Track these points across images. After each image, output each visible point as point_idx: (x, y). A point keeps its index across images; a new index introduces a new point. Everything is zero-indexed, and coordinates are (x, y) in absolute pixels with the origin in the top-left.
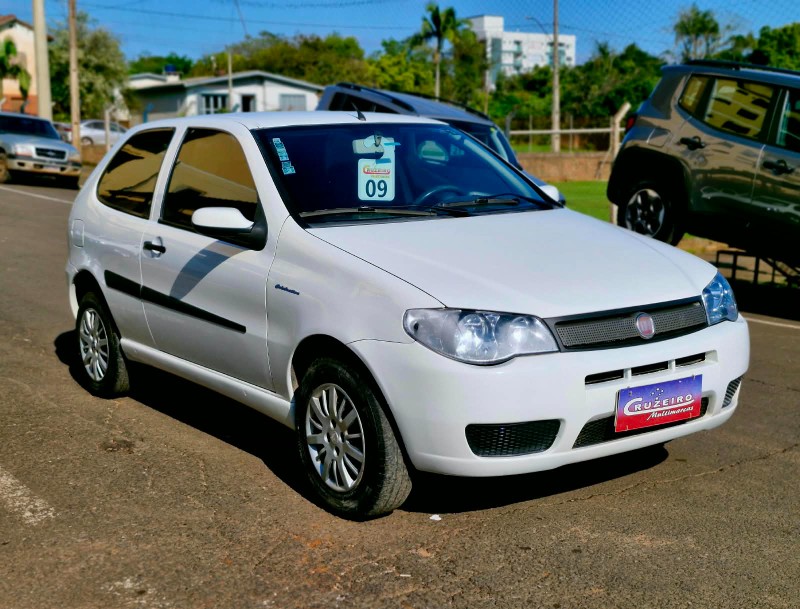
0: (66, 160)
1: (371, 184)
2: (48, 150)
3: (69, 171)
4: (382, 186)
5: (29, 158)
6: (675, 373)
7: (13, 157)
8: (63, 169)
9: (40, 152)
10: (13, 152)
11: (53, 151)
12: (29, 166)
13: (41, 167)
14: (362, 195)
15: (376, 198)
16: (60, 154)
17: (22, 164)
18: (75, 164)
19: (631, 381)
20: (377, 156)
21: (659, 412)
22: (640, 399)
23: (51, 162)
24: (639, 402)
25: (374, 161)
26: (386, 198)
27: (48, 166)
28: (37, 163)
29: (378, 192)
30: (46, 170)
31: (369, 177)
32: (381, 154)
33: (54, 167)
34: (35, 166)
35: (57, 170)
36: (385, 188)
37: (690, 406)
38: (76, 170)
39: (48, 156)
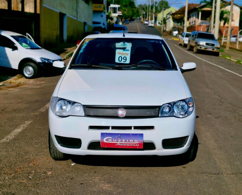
0: (215, 47)
1: (120, 58)
2: (209, 44)
3: (215, 50)
4: (125, 58)
5: (203, 46)
6: (133, 131)
7: (199, 45)
8: (213, 50)
9: (207, 44)
10: (199, 44)
11: (211, 44)
12: (203, 48)
13: (206, 49)
14: (117, 61)
15: (122, 62)
16: (213, 45)
17: (201, 48)
18: (218, 48)
19: (110, 131)
20: (124, 49)
21: (120, 144)
22: (111, 138)
23: (210, 47)
24: (111, 139)
25: (122, 50)
26: (126, 62)
27: (209, 49)
28: (205, 47)
29: (123, 60)
30: (208, 50)
31: (120, 55)
32: (126, 48)
33: (211, 49)
34: (205, 48)
35: (211, 50)
36: (126, 59)
37: (138, 144)
38: (217, 50)
39: (209, 45)
